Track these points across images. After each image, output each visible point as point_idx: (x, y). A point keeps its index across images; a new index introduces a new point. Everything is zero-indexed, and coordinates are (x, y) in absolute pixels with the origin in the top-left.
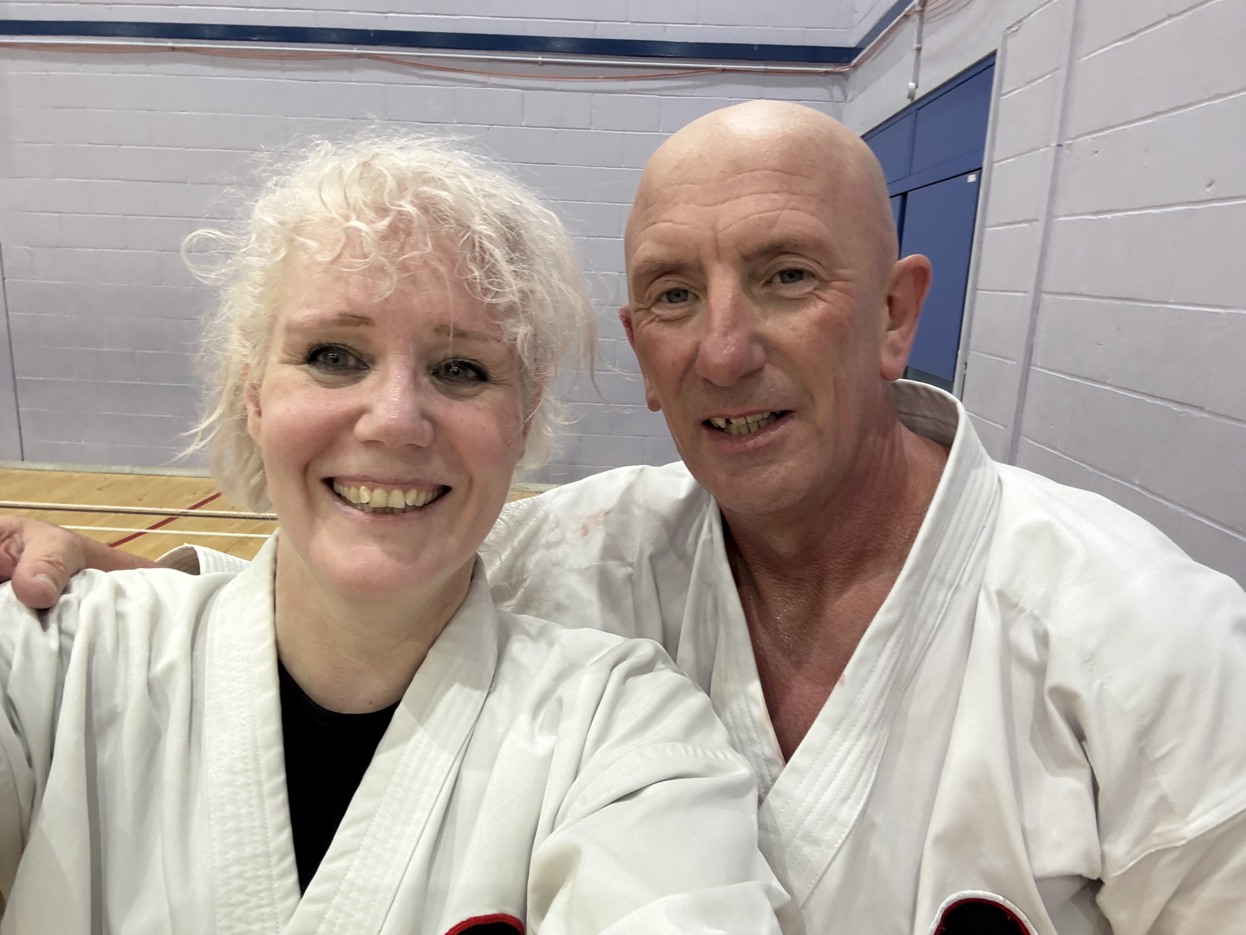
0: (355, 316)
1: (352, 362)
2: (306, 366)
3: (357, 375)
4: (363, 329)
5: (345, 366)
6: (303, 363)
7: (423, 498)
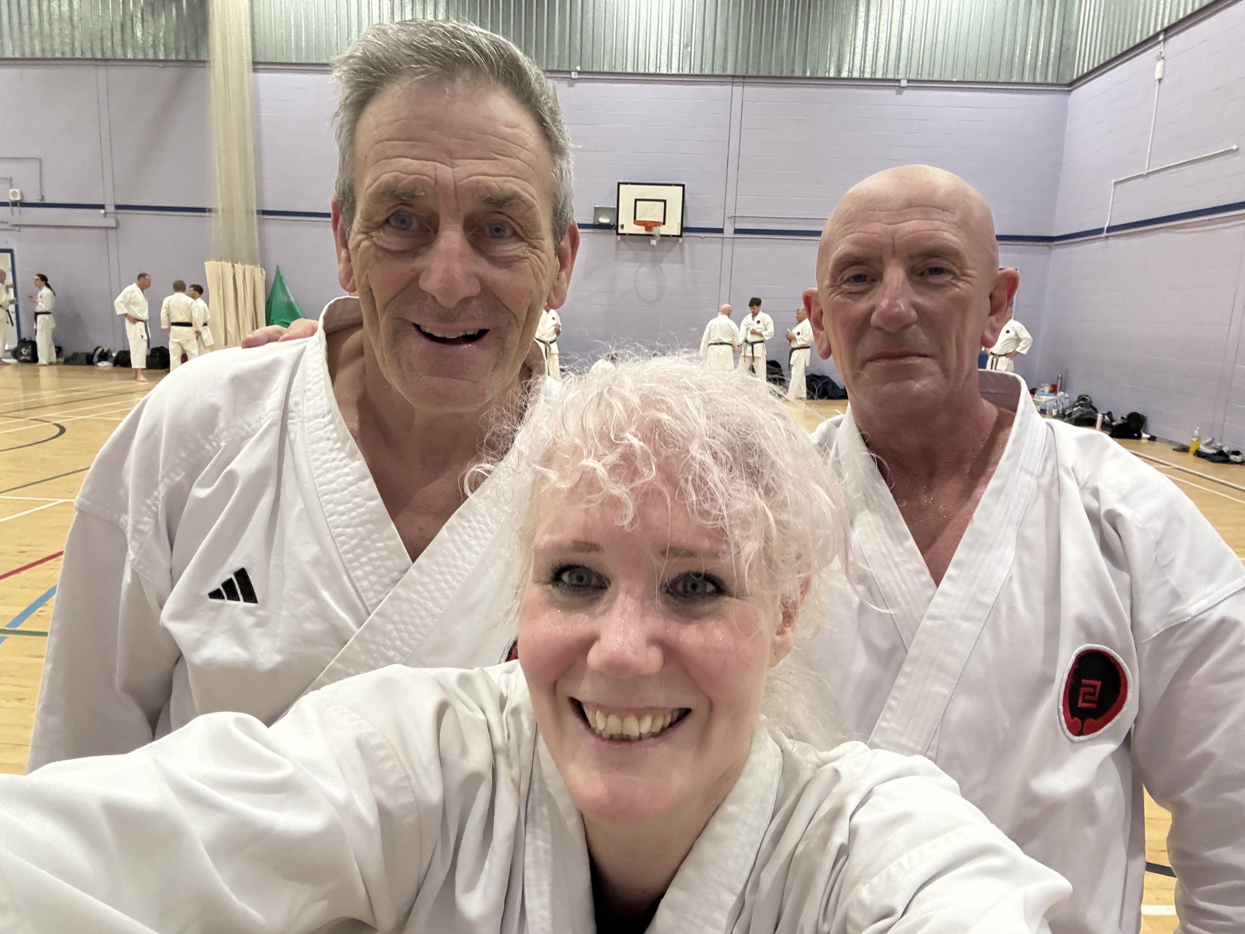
0: (586, 543)
1: (594, 581)
2: (550, 587)
3: (595, 596)
4: (593, 555)
5: (587, 585)
6: (548, 583)
7: (659, 724)
